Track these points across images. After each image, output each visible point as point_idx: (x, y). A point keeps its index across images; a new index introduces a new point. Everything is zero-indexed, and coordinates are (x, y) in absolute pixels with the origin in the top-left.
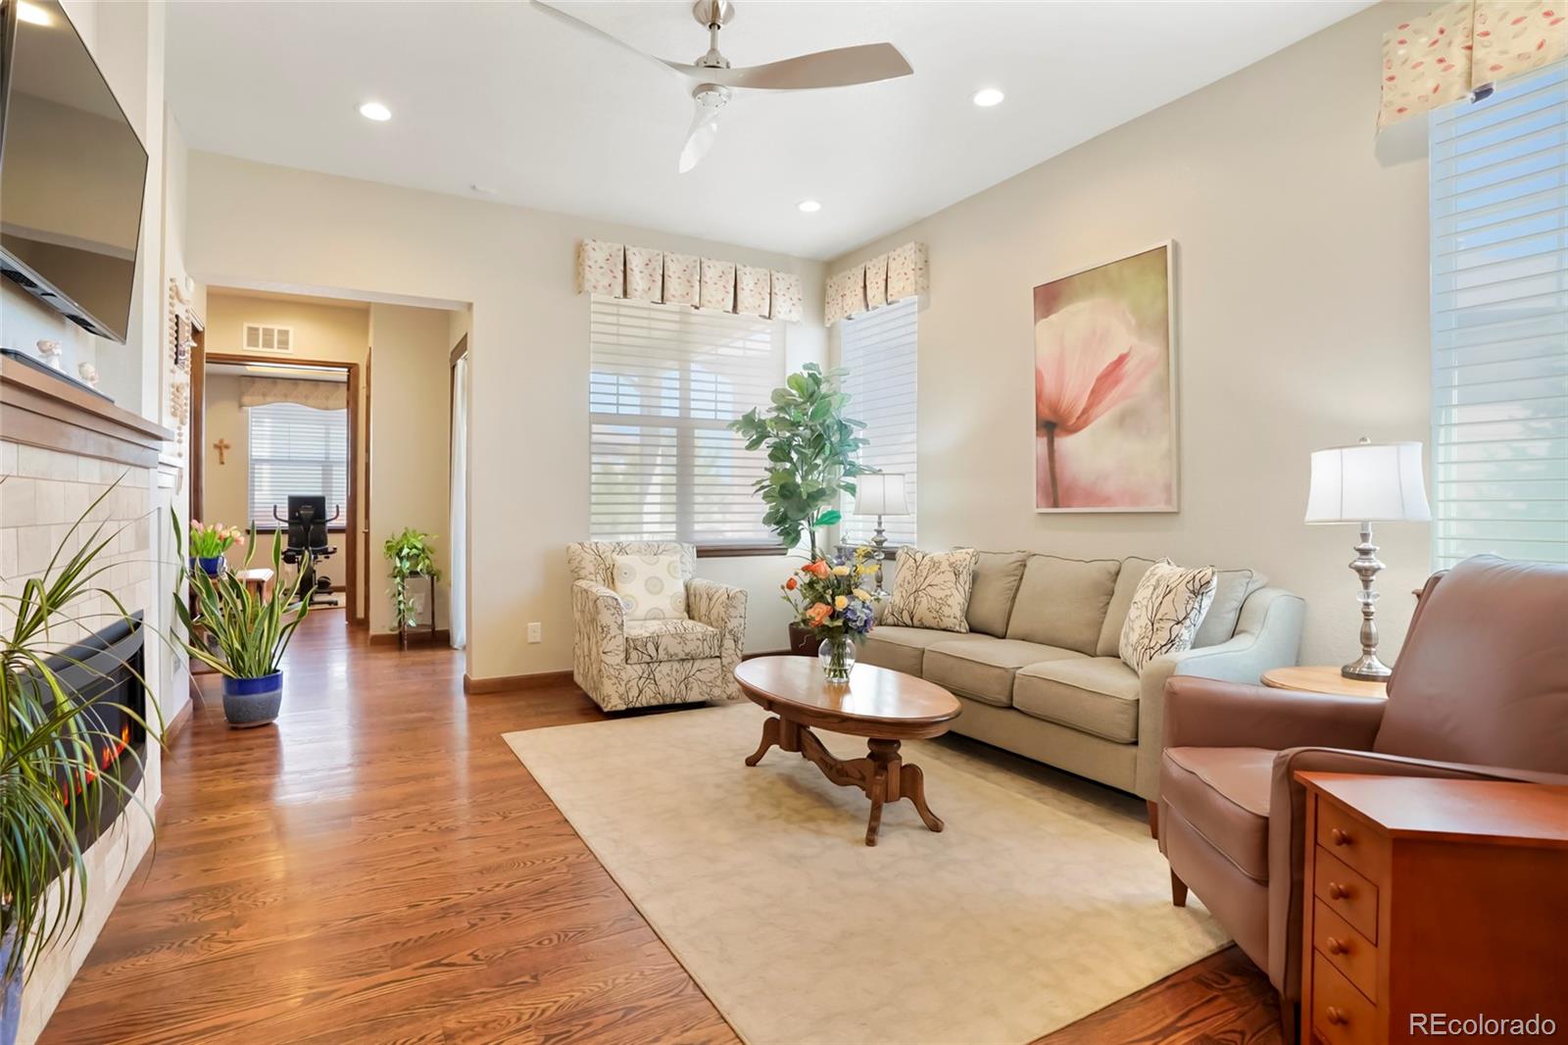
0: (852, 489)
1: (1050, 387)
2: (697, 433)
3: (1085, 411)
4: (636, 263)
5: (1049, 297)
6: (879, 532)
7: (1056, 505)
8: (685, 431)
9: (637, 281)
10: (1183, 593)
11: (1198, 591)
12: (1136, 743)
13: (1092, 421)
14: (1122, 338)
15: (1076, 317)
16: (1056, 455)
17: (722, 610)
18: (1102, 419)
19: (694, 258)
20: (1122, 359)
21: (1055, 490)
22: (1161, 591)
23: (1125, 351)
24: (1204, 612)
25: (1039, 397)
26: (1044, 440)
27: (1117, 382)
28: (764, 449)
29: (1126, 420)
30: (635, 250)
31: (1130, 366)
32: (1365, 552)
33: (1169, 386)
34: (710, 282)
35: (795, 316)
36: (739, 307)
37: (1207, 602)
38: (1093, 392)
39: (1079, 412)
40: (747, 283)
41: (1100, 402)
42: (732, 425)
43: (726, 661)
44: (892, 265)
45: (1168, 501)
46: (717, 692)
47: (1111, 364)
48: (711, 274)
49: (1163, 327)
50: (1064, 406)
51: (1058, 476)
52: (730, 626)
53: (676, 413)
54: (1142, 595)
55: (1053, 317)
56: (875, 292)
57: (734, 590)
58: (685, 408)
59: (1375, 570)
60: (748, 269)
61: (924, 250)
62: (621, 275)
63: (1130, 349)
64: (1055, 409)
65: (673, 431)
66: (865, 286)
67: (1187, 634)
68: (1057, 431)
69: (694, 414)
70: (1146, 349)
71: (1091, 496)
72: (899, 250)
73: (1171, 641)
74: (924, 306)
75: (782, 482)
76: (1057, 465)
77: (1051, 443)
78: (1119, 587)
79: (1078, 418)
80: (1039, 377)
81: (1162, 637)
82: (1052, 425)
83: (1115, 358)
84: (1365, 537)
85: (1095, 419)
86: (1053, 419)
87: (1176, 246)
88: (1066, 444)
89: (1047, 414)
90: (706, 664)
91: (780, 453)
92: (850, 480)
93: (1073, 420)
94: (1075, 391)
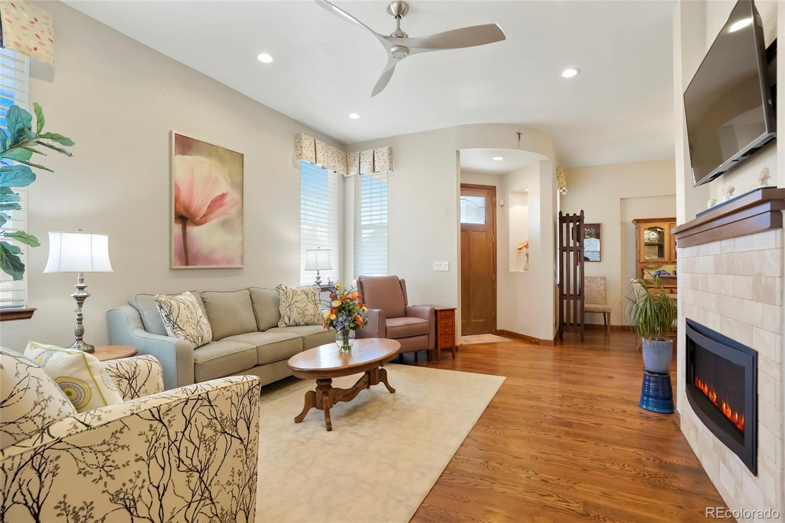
1: (184, 196)
3: (205, 215)
5: (185, 145)
7: (187, 264)
13: (209, 221)
14: (223, 187)
15: (199, 163)
16: (187, 236)
18: (213, 222)
20: (223, 196)
21: (186, 255)
23: (226, 192)
25: (177, 200)
26: (179, 226)
27: (221, 205)
29: (224, 224)
31: (227, 199)
33: (242, 213)
38: (209, 206)
39: (202, 214)
41: (213, 213)
45: (241, 263)
47: (218, 196)
49: (240, 186)
50: (193, 210)
51: (188, 247)
55: (186, 157)
63: (228, 192)
64: (187, 210)
68: (188, 222)
70: (234, 195)
71: (207, 259)
76: (188, 242)
77: (184, 229)
79: (201, 218)
80: (177, 188)
82: (184, 218)
83: (221, 193)
85: (211, 220)
86: (185, 215)
88: (193, 230)
89: (182, 212)
93: (198, 219)
94: (200, 202)
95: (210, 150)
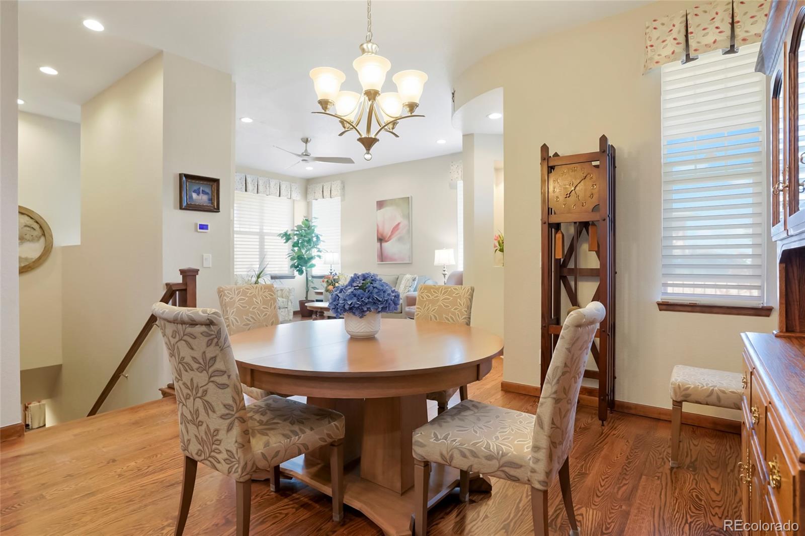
0: (319, 257)
1: (380, 229)
2: (266, 237)
3: (390, 236)
4: (249, 180)
5: (381, 204)
6: (331, 270)
7: (382, 261)
8: (262, 235)
9: (250, 187)
10: (411, 280)
11: (414, 280)
12: (401, 313)
13: (392, 239)
14: (399, 219)
15: (387, 211)
16: (382, 248)
17: (288, 294)
18: (394, 239)
19: (267, 178)
20: (399, 224)
21: (382, 257)
22: (407, 280)
23: (399, 222)
24: (415, 285)
25: (378, 232)
26: (379, 244)
27: (397, 230)
28: (290, 243)
29: (400, 239)
30: (249, 176)
31: (401, 226)
32: (444, 271)
33: (410, 231)
34: (272, 187)
35: (298, 198)
36: (281, 195)
37: (416, 282)
38: (392, 232)
40: (283, 187)
41: (394, 234)
42: (279, 235)
43: (289, 309)
44: (333, 186)
45: (410, 260)
46: (286, 318)
47: (396, 225)
48: (272, 184)
49: (408, 217)
50: (384, 235)
51: (383, 253)
52: (290, 298)
53: (258, 231)
54: (403, 282)
55: (381, 210)
56: (327, 193)
57: (291, 288)
58: (261, 229)
59: (446, 274)
60: (284, 182)
61: (343, 183)
62: (245, 185)
63: (401, 221)
64: (382, 235)
65: (258, 237)
66: (323, 191)
67: (412, 289)
68: (383, 241)
69: (265, 231)
70: (404, 222)
71: (392, 260)
72: (335, 182)
73: (409, 291)
74: (342, 200)
75: (298, 255)
76: (383, 250)
77: (381, 245)
78: (398, 281)
79: (388, 238)
80: (378, 226)
81: (407, 290)
82: (381, 240)
83: (397, 223)
84: (444, 268)
86: (382, 238)
87: (411, 197)
88: (385, 245)
89: (380, 237)
90: (284, 310)
91: (295, 245)
92: (319, 253)
94: (387, 231)
95: (392, 202)
